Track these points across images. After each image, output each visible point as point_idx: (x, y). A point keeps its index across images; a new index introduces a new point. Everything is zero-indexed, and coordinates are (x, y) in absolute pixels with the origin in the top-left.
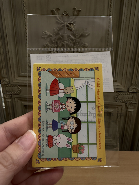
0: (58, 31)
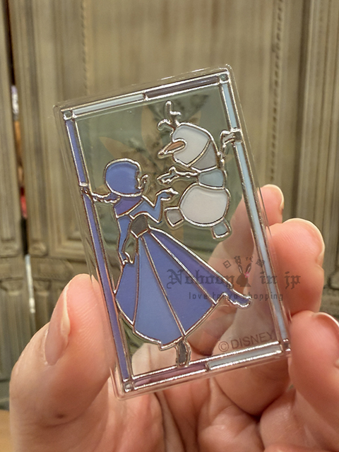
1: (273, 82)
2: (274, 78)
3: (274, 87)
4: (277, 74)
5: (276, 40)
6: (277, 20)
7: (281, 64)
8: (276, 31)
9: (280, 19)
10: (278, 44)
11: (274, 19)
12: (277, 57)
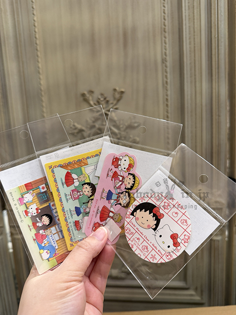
0: (94, 122)
1: (165, 82)
2: (165, 79)
3: (165, 85)
4: (166, 77)
5: (164, 56)
6: (164, 44)
7: (168, 70)
8: (164, 51)
9: (165, 43)
10: (165, 58)
11: (162, 43)
12: (166, 67)
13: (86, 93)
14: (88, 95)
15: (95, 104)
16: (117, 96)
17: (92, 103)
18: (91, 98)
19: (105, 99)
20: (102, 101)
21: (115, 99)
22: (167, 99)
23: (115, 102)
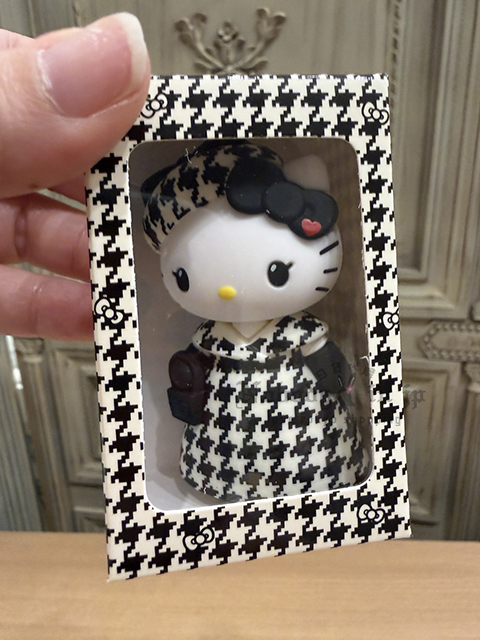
13: (187, 20)
14: (191, 27)
15: (208, 51)
16: (266, 29)
17: (201, 47)
18: (198, 35)
19: (234, 37)
20: (226, 42)
21: (259, 37)
22: (395, 43)
23: (260, 46)
